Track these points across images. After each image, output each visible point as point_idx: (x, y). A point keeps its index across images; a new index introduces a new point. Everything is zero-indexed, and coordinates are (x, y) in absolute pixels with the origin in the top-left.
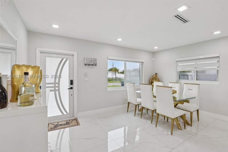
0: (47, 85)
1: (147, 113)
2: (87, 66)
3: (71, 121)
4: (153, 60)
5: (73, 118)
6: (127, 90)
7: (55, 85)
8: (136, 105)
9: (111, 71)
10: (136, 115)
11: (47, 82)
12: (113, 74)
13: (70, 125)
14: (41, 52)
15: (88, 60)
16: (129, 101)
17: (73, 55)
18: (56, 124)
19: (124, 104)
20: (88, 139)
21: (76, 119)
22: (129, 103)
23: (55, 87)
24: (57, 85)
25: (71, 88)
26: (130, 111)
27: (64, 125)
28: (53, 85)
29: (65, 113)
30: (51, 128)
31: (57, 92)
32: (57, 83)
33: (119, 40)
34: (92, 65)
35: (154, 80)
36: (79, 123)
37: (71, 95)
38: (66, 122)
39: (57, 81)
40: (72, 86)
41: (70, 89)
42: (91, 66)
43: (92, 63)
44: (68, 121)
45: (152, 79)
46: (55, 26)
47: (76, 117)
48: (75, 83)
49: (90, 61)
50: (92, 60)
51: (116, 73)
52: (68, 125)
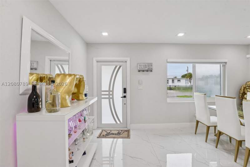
0: (103, 93)
1: (231, 142)
2: (141, 73)
3: (123, 131)
4: (248, 58)
5: (126, 129)
6: (196, 103)
7: (109, 93)
8: (208, 127)
9: (185, 77)
10: (207, 142)
11: (102, 90)
12: (187, 81)
13: (121, 136)
14: (97, 61)
15: (142, 65)
16: (198, 119)
17: (126, 62)
18: (108, 132)
19: (191, 121)
20: (132, 157)
21: (128, 131)
22: (198, 122)
23: (109, 95)
24: (111, 93)
25: (125, 97)
26: (199, 134)
27: (115, 134)
28: (107, 93)
29: (118, 122)
30: (103, 135)
31: (111, 100)
32: (111, 91)
33: (181, 35)
34: (147, 71)
35: (248, 90)
36: (130, 135)
37: (124, 104)
38: (118, 132)
39: (111, 89)
40: (125, 94)
41: (122, 97)
42: (145, 72)
43: (146, 68)
44: (120, 131)
45: (244, 88)
46: (105, 34)
47: (129, 129)
48: (128, 91)
49: (144, 67)
50: (146, 65)
51: (191, 79)
52: (119, 136)
